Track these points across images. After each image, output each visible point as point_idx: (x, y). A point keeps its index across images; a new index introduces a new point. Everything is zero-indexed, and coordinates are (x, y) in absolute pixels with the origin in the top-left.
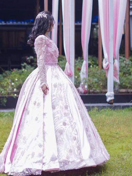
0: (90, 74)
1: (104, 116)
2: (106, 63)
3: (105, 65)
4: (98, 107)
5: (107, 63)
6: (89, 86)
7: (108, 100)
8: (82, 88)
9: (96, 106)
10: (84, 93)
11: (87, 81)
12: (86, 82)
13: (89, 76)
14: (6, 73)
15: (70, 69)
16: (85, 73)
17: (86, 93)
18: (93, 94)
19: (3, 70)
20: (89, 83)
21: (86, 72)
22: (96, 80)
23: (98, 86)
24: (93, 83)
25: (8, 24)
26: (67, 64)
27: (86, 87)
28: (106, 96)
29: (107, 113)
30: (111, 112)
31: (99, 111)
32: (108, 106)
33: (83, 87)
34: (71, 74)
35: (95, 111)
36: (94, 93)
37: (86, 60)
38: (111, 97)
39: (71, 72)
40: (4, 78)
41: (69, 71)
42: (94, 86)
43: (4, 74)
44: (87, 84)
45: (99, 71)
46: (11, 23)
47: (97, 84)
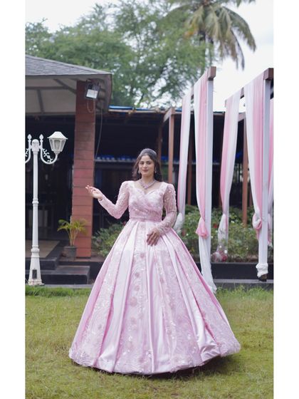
0: (232, 233)
1: (253, 299)
2: (257, 220)
3: (255, 223)
4: (245, 284)
5: (259, 220)
6: (230, 251)
7: (259, 274)
8: (220, 253)
9: (242, 284)
10: (223, 261)
11: (227, 242)
12: (225, 245)
13: (229, 235)
14: (114, 228)
15: (205, 228)
16: (225, 232)
17: (225, 261)
18: (235, 263)
19: (110, 223)
20: (230, 247)
21: (226, 230)
22: (240, 242)
23: (243, 251)
24: (236, 247)
25: (119, 161)
26: (201, 220)
27: (226, 252)
28: (256, 269)
29: (258, 294)
30: (263, 293)
31: (246, 291)
32: (259, 284)
33: (222, 252)
34: (206, 235)
35: (240, 291)
36: (236, 260)
37: (226, 214)
38: (264, 270)
39: (207, 231)
40: (110, 235)
41: (203, 231)
42: (236, 250)
43: (111, 229)
44: (226, 247)
45: (245, 230)
46: (123, 160)
47: (241, 248)
